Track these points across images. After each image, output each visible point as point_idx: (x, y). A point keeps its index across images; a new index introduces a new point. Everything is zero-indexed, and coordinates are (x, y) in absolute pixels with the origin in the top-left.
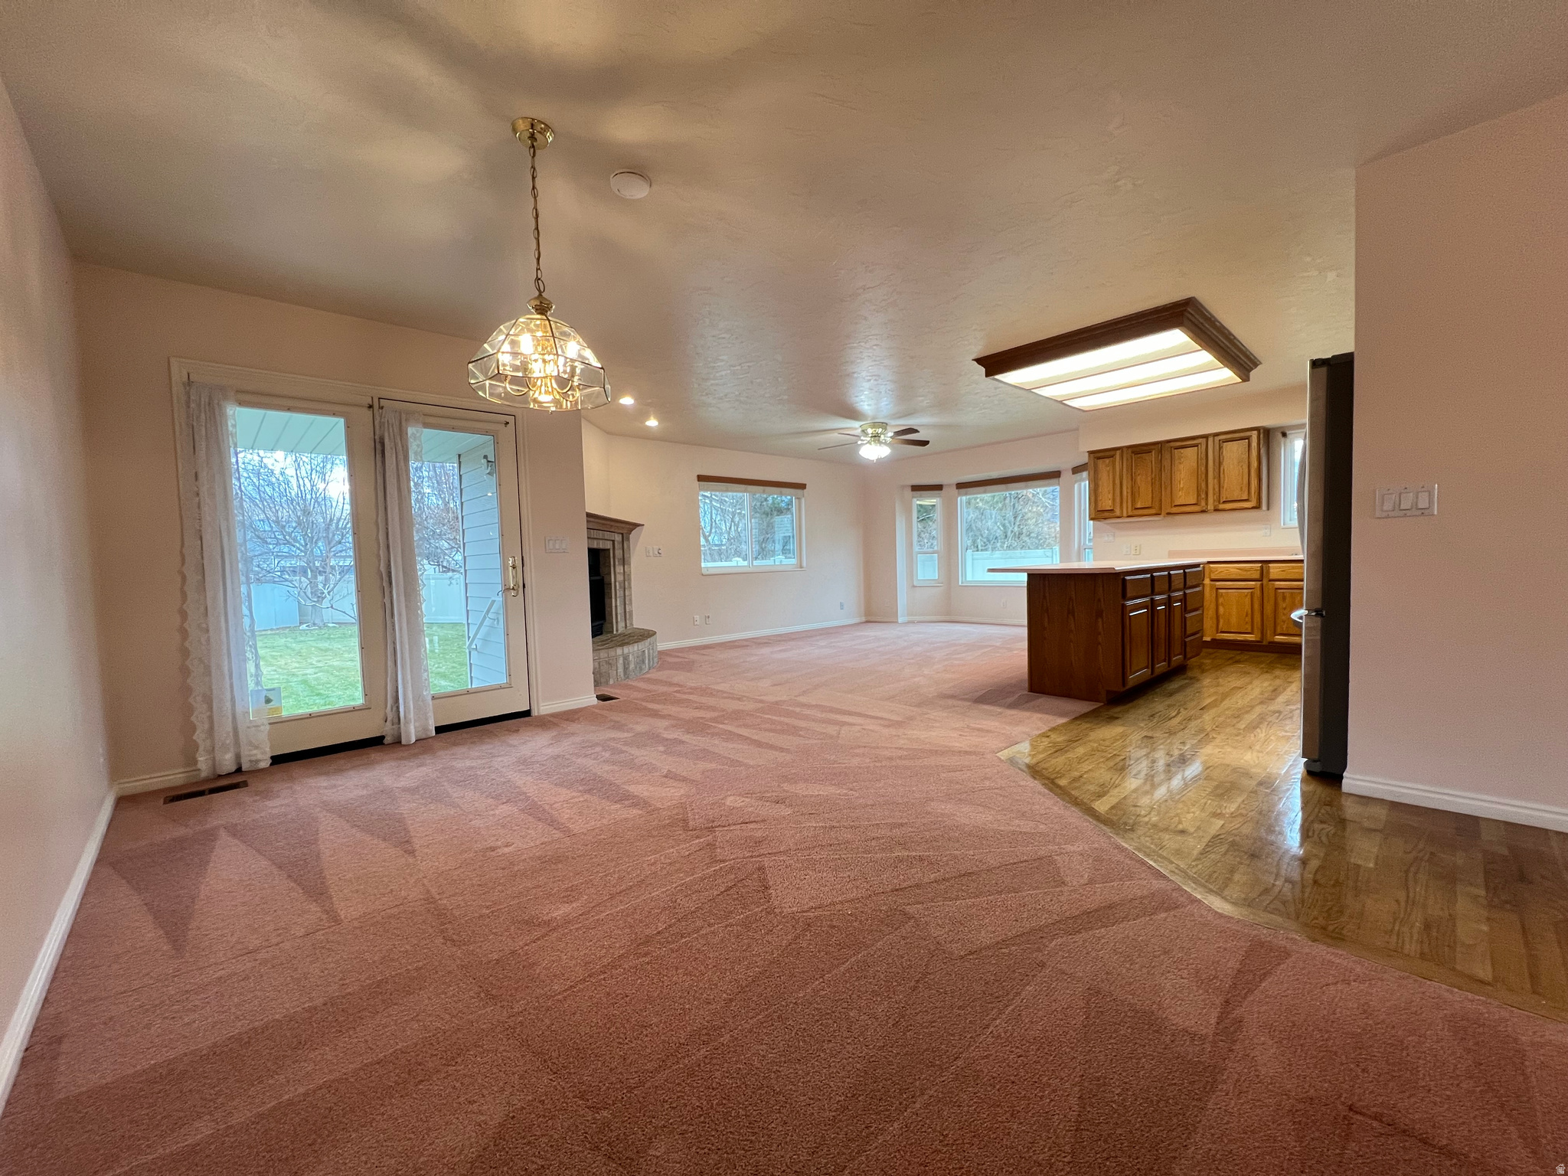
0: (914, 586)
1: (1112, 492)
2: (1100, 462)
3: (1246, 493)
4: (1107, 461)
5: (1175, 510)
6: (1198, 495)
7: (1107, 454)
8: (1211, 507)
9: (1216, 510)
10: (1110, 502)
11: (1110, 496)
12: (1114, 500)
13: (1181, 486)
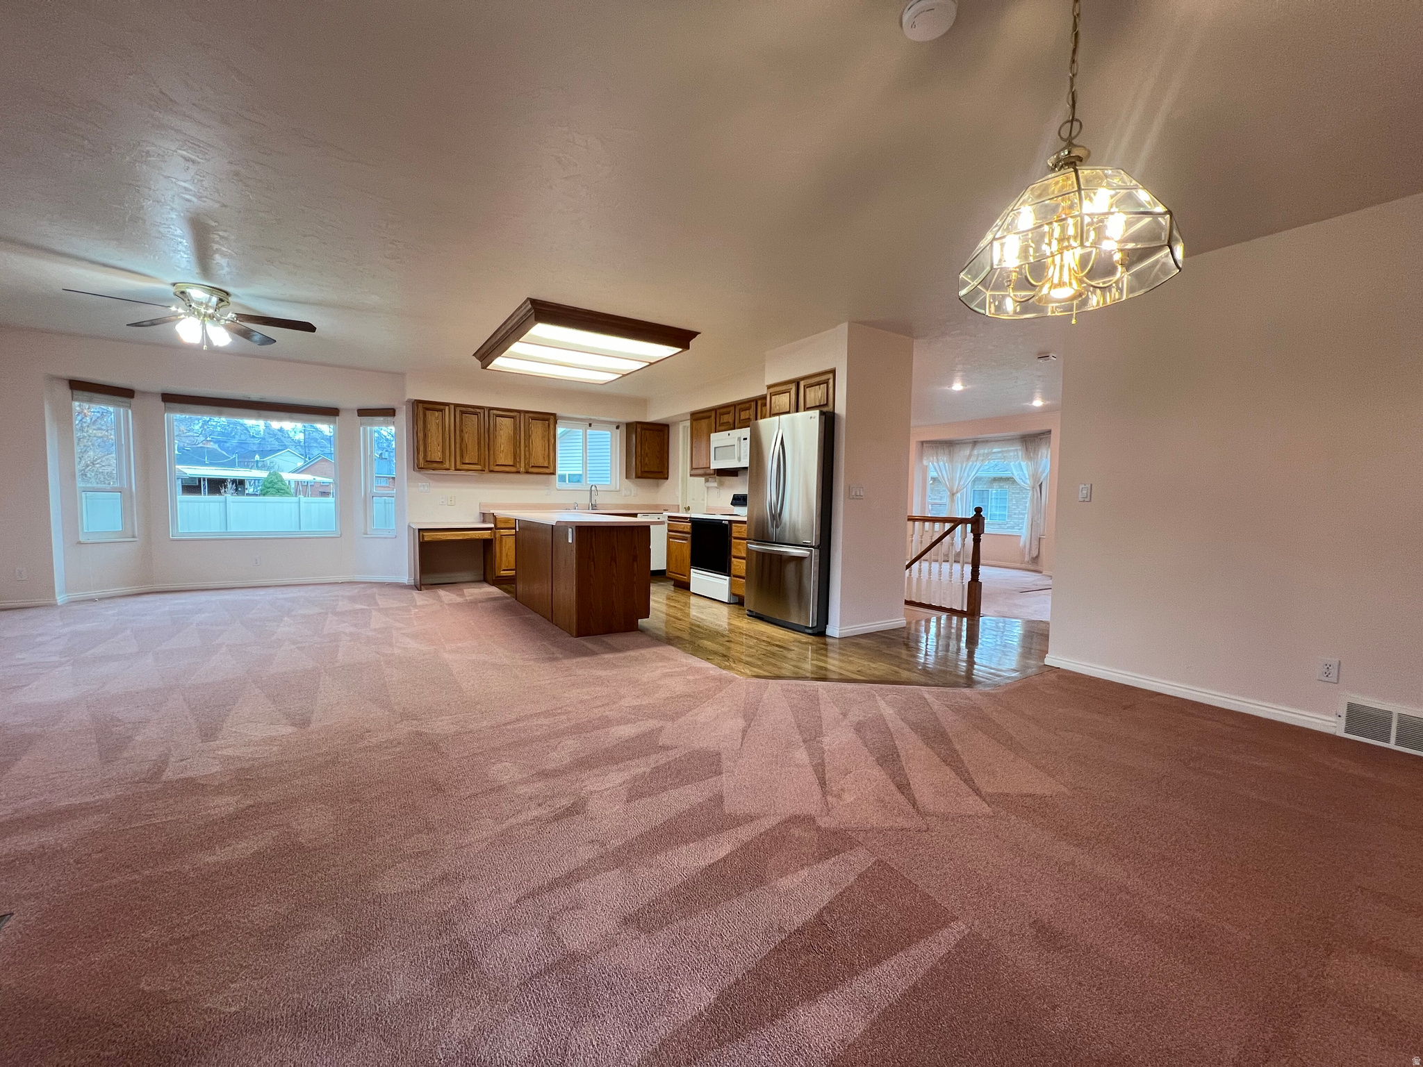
0: (80, 543)
1: (441, 445)
2: (429, 413)
3: (547, 461)
4: (437, 414)
5: (497, 468)
6: (515, 458)
7: (438, 407)
8: (522, 469)
9: (527, 472)
10: (439, 454)
11: (440, 448)
12: (443, 452)
13: (502, 449)
